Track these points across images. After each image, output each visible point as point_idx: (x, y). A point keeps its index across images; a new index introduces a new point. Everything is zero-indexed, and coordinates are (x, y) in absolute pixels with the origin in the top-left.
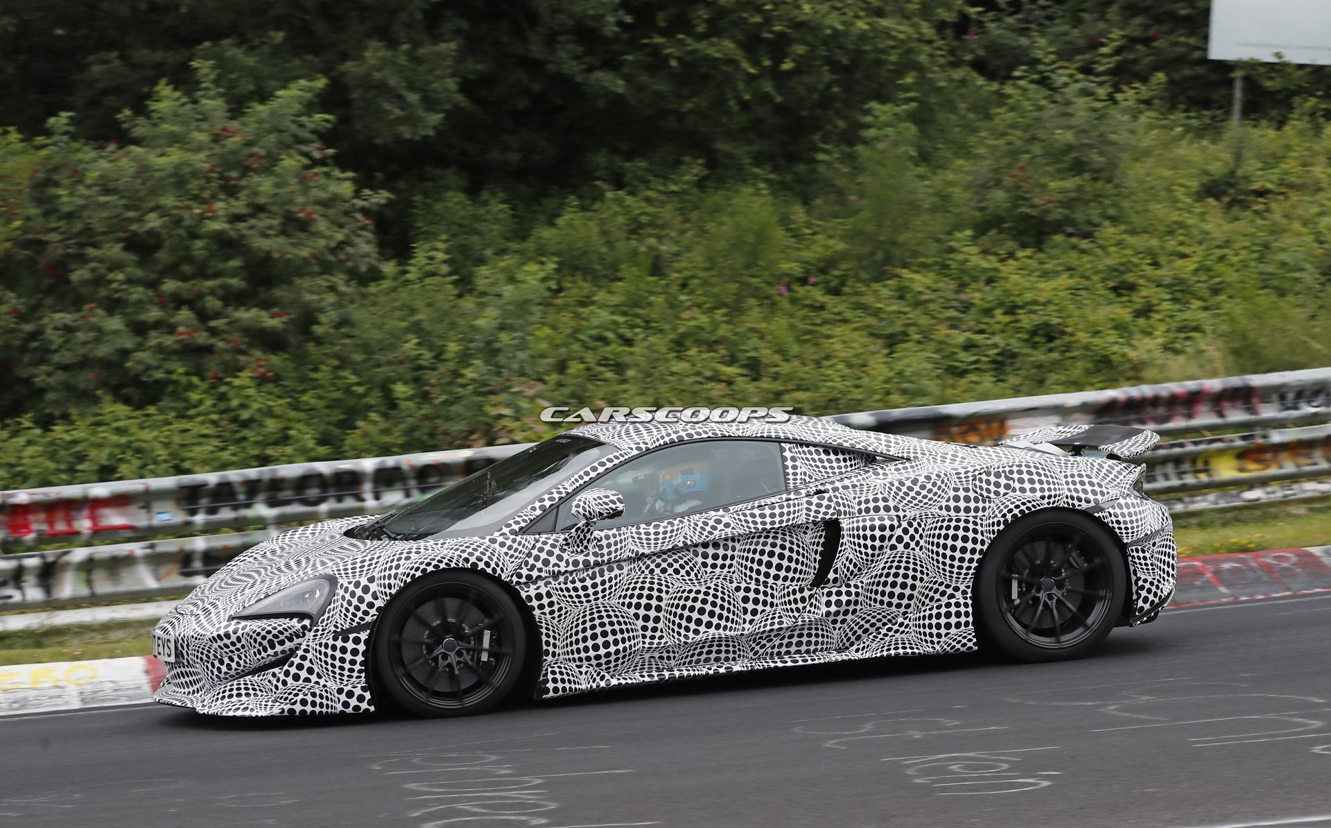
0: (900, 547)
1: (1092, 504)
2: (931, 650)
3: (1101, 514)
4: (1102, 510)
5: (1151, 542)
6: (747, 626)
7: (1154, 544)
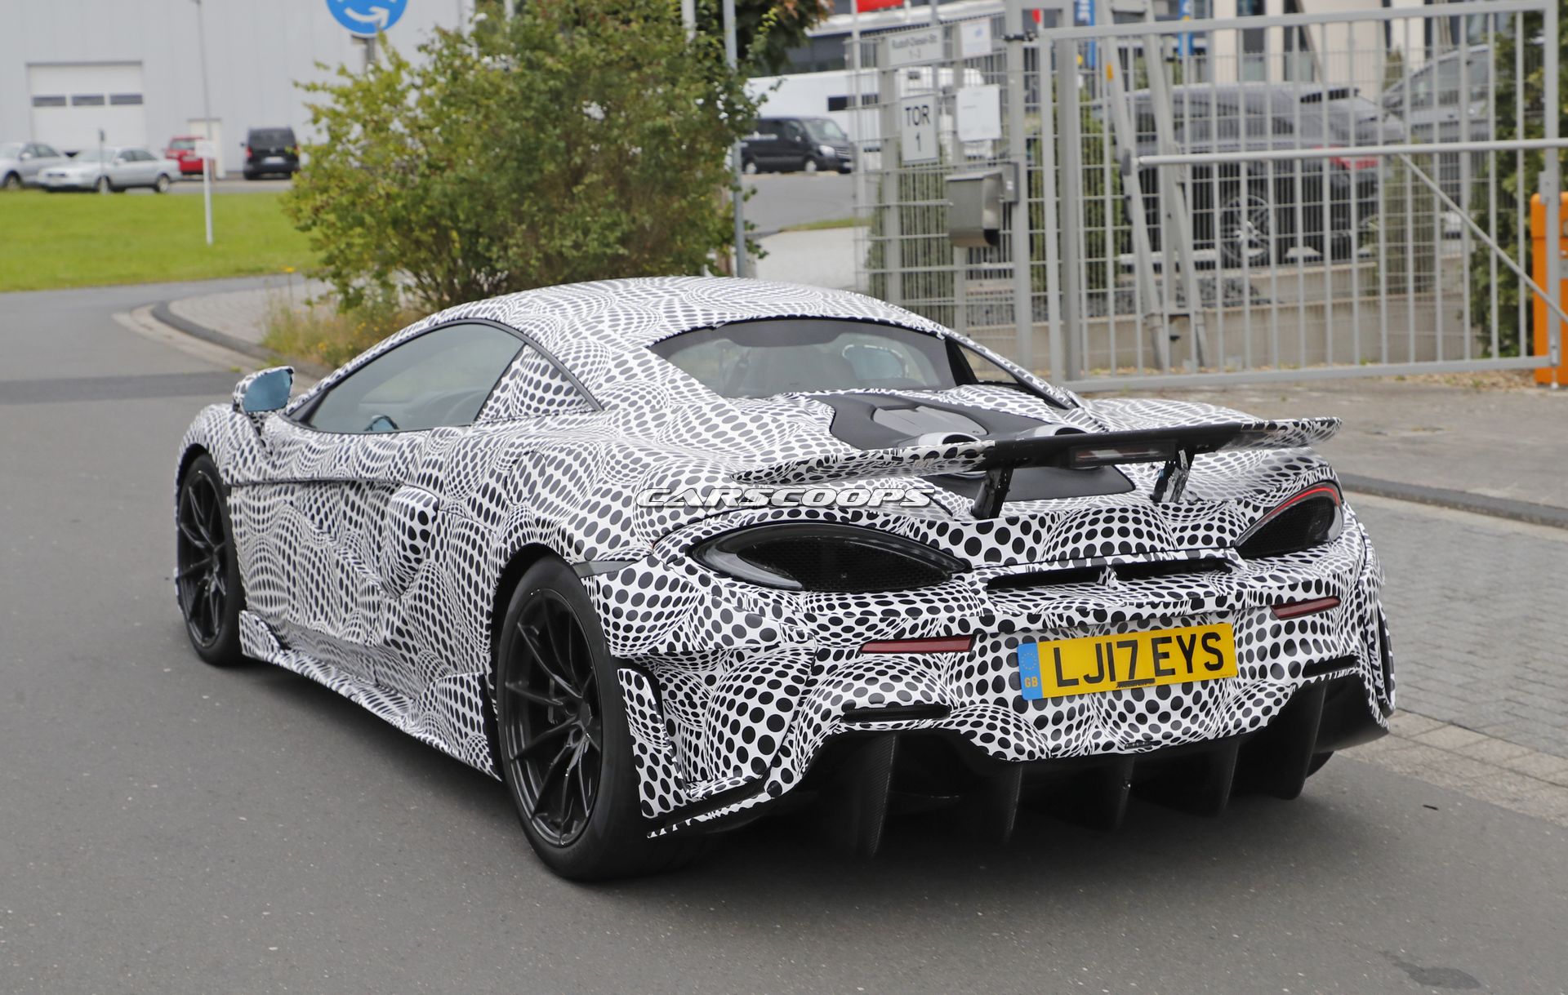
0: (433, 553)
1: (581, 558)
2: (457, 754)
3: (586, 582)
4: (590, 576)
5: (704, 674)
6: (340, 624)
7: (711, 680)
